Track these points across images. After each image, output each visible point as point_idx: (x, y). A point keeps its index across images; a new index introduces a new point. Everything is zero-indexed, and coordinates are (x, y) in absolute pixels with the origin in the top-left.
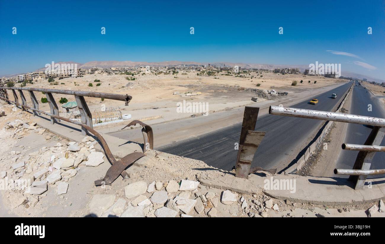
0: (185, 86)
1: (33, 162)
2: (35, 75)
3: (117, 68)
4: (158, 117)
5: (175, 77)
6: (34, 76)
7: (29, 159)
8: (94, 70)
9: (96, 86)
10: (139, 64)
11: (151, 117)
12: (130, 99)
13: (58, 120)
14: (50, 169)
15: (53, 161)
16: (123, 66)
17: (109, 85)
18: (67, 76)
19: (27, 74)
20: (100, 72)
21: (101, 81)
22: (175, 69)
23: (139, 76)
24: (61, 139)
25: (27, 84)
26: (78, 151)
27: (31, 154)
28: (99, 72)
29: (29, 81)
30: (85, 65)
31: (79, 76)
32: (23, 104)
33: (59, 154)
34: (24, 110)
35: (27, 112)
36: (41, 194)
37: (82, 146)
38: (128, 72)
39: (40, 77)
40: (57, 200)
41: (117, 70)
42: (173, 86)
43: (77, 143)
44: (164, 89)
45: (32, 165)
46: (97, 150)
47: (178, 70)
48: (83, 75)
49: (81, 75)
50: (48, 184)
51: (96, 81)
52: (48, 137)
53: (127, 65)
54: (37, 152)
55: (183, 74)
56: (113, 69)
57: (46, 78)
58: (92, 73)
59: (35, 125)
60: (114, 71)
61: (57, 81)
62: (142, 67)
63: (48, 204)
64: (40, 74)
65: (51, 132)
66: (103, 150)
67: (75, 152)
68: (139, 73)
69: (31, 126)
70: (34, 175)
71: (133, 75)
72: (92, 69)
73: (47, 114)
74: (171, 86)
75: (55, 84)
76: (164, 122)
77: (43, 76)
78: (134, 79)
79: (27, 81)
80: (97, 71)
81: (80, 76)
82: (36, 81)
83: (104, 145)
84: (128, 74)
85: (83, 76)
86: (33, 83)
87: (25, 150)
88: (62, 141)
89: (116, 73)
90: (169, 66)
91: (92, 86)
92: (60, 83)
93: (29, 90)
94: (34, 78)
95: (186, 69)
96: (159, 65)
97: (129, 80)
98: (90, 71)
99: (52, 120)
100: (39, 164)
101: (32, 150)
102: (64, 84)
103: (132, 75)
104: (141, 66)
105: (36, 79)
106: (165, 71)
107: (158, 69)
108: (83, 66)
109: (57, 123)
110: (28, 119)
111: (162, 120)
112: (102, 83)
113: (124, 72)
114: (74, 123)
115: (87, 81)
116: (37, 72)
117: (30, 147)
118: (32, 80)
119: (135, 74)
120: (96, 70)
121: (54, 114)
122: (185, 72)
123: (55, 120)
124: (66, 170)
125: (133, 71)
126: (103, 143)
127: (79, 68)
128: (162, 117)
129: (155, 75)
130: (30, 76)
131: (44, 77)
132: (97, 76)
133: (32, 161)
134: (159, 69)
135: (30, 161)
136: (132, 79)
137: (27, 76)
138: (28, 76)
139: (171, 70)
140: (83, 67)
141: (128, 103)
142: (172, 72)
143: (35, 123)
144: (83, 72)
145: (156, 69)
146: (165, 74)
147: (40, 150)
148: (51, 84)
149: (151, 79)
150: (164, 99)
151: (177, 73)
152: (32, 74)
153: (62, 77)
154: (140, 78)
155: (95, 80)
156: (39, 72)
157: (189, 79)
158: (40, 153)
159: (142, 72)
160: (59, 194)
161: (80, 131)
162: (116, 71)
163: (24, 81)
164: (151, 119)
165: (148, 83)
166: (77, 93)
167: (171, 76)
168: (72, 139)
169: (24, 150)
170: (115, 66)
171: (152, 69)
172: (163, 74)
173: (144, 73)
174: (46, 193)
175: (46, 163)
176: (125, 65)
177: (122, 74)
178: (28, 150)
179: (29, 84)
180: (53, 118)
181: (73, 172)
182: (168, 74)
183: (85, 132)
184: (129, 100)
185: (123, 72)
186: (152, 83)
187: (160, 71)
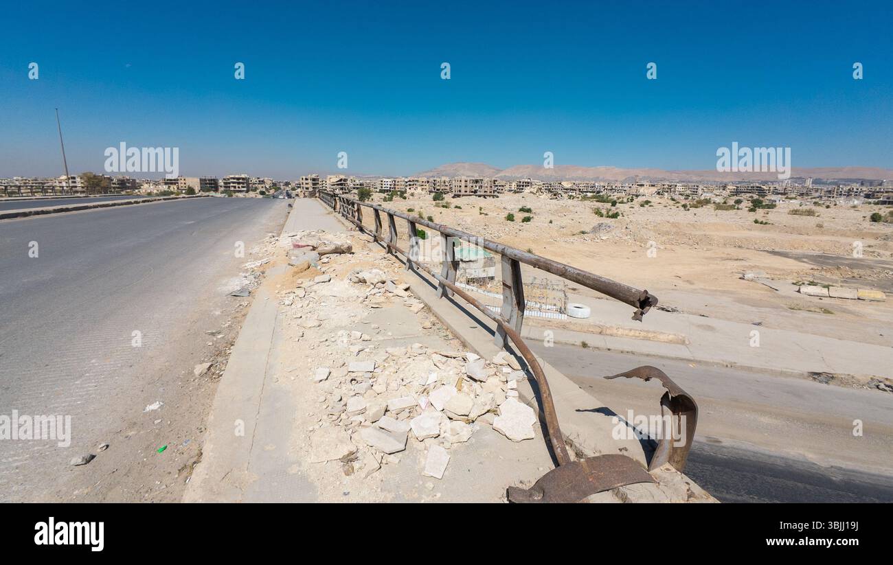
0: (798, 258)
1: (393, 370)
2: (412, 183)
3: (577, 182)
4: (671, 337)
5: (756, 222)
6: (410, 185)
7: (384, 361)
8: (523, 186)
9: (521, 221)
10: (637, 176)
11: (648, 332)
12: (650, 306)
13: (449, 292)
14: (423, 401)
15: (432, 387)
16: (592, 179)
17: (551, 222)
18: (468, 193)
19: (397, 180)
20: (535, 191)
21: (533, 212)
22: (762, 192)
23: (633, 207)
24: (450, 337)
25: (394, 198)
26: (481, 382)
27: (390, 350)
28: (532, 190)
29: (399, 193)
30: (507, 173)
31: (490, 196)
32: (391, 242)
33: (445, 374)
34: (390, 251)
35: (394, 258)
36: (390, 454)
37: (492, 371)
38: (601, 194)
39: (419, 188)
40: (417, 485)
41: (575, 187)
42: (743, 250)
43: (482, 361)
44: (709, 254)
45: (388, 375)
46: (521, 398)
47: (774, 197)
48: (498, 195)
49: (496, 193)
50: (410, 436)
51: (522, 210)
52: (428, 324)
53: (601, 177)
54: (403, 350)
55: (795, 212)
56: (566, 185)
57: (431, 192)
58: (518, 192)
59: (406, 290)
60: (566, 189)
61: (449, 201)
62: (642, 183)
63: (397, 487)
64: (421, 183)
65: (433, 314)
66: (536, 404)
67: (475, 380)
68: (632, 200)
69: (400, 290)
70: (389, 402)
71: (614, 204)
72: (520, 182)
73: (433, 276)
74: (739, 250)
75: (443, 206)
76: (689, 361)
77: (425, 187)
78: (615, 216)
79: (397, 192)
80: (529, 187)
81: (493, 196)
82: (412, 195)
83: (545, 395)
84: (601, 200)
85: (498, 197)
86: (405, 198)
87: (380, 338)
88: (452, 342)
89: (571, 196)
90: (740, 182)
91: (513, 221)
92: (453, 206)
93: (408, 220)
94: (410, 189)
95: (817, 194)
96: (700, 179)
97: (602, 216)
98: (514, 186)
99: (440, 290)
100: (402, 380)
101: (394, 342)
102: (460, 208)
103: (611, 204)
104: (641, 179)
105: (412, 191)
106: (719, 200)
107: (695, 193)
108: (502, 174)
109: (447, 296)
110: (395, 272)
111: (684, 353)
112: (535, 217)
113: (592, 194)
114: (486, 312)
115: (504, 208)
116: (416, 179)
117: (390, 334)
118: (405, 192)
119: (622, 202)
120: (528, 184)
121: (446, 279)
122: (809, 206)
123: (446, 291)
124: (452, 419)
125: (615, 193)
126: (543, 388)
127: (493, 179)
128: (683, 343)
129: (683, 209)
130: (403, 183)
131: (428, 189)
132: (528, 198)
133: (391, 366)
134: (700, 192)
135: (386, 365)
136: (610, 214)
137: (397, 183)
138: (399, 184)
139: (744, 197)
140: (501, 177)
141: (642, 314)
142: (746, 204)
143: (407, 286)
144: (499, 188)
145: (688, 192)
146: (719, 207)
147: (409, 347)
148: (437, 205)
149: (669, 218)
150: (702, 286)
151: (772, 206)
152: (406, 180)
153: (459, 193)
154: (632, 213)
155: (521, 207)
156: (420, 179)
157: (823, 234)
158: (408, 355)
159: (641, 199)
160: (428, 472)
161: (493, 333)
162: (573, 190)
163: (390, 191)
164: (646, 339)
165: (655, 231)
166: (508, 252)
167: (744, 215)
168: (473, 347)
169: (378, 336)
170: (573, 179)
171: (674, 192)
172: (711, 207)
173: (647, 202)
174: (400, 455)
175: (416, 385)
176: (598, 178)
177: (585, 198)
178: (386, 338)
179: (398, 198)
180: (443, 286)
181: (465, 431)
182: (732, 207)
183: (502, 341)
184: (648, 308)
185: (589, 195)
186: (667, 233)
187: (702, 198)
